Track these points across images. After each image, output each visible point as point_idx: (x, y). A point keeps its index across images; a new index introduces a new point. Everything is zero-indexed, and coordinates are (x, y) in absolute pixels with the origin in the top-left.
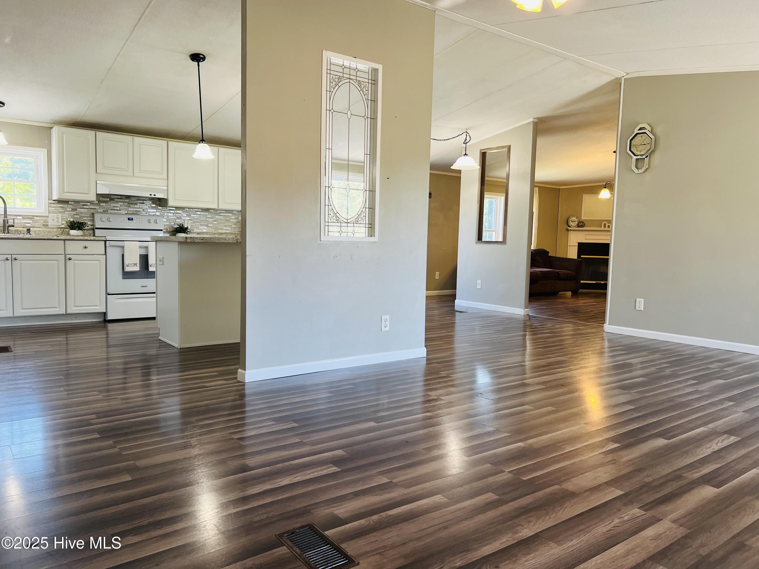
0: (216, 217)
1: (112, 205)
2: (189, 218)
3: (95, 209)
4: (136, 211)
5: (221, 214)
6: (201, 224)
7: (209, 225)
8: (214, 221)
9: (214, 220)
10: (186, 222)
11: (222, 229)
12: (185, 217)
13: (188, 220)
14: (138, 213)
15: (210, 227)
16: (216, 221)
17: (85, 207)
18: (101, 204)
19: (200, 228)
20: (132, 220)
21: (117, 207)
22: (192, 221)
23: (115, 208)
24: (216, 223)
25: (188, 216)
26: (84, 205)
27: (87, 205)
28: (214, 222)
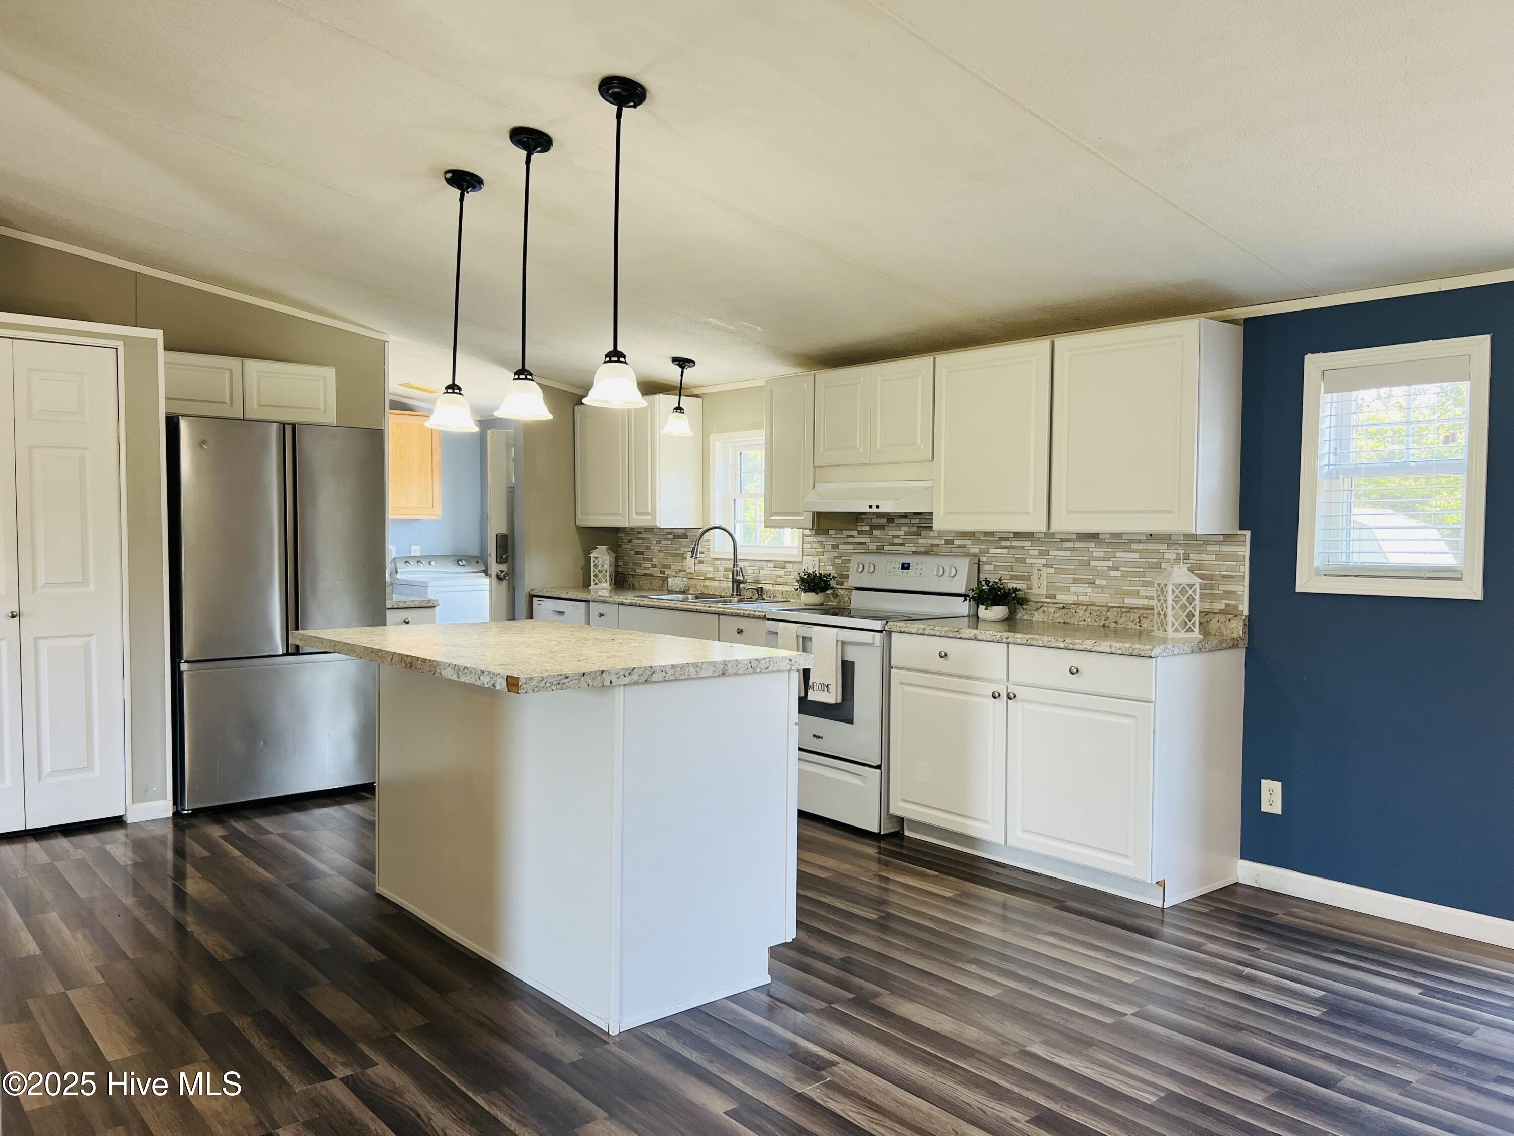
0: (1118, 555)
1: (890, 533)
2: (1044, 562)
3: (864, 543)
4: (932, 545)
5: (1134, 546)
6: (1074, 579)
7: (1097, 582)
8: (1110, 569)
9: (1110, 564)
10: (1035, 571)
11: (1136, 594)
12: (1033, 557)
13: (1044, 565)
14: (935, 549)
15: (1101, 586)
16: (1117, 569)
17: (851, 540)
18: (875, 532)
19: (1072, 589)
20: (908, 568)
21: (898, 537)
22: (1052, 570)
23: (896, 541)
24: (1118, 573)
25: (1042, 554)
26: (848, 536)
27: (852, 536)
28: (1113, 573)
